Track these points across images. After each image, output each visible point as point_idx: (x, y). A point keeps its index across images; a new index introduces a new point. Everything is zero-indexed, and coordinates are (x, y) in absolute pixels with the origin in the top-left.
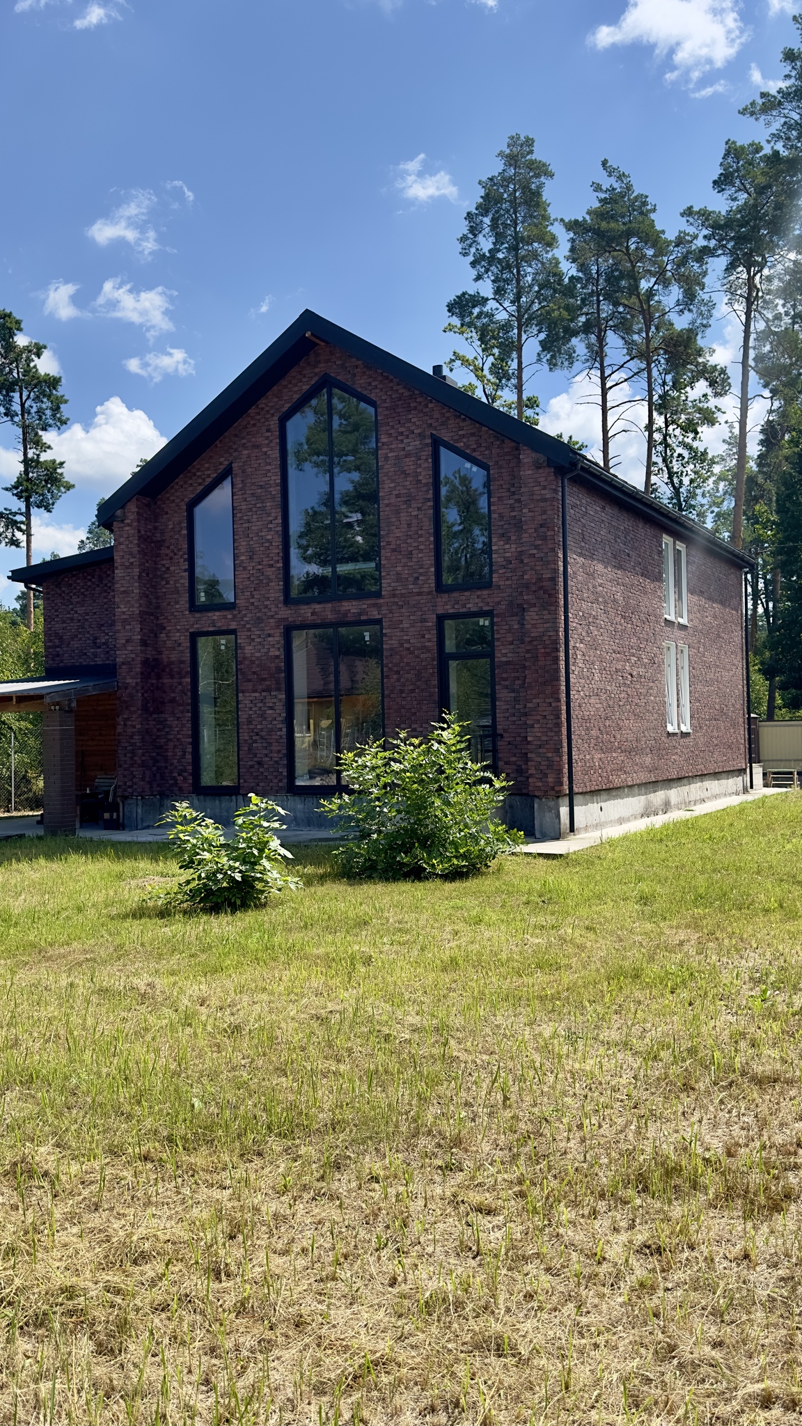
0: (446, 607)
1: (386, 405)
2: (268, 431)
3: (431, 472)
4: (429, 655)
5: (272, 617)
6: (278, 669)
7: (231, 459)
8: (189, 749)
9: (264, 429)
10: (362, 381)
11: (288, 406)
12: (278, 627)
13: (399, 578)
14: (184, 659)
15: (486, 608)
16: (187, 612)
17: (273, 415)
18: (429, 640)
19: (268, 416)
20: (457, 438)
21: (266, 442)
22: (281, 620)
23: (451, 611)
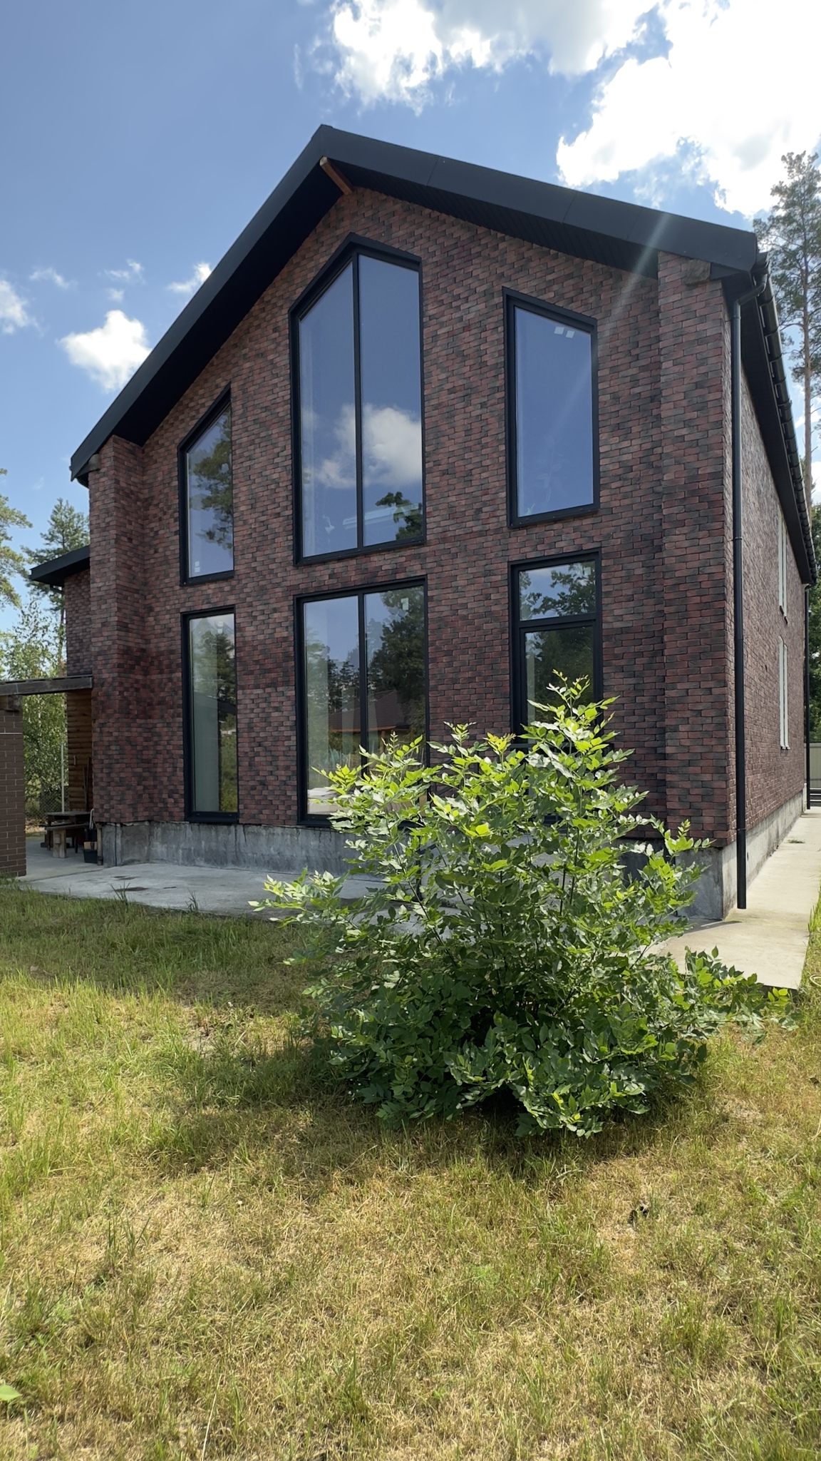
0: (523, 550)
1: (435, 259)
2: (275, 330)
3: (502, 347)
4: (497, 625)
5: (279, 585)
6: (286, 656)
7: (229, 377)
8: (181, 763)
9: (270, 329)
10: (401, 233)
11: (300, 290)
12: (286, 598)
13: (452, 514)
14: (174, 647)
15: (591, 546)
16: (178, 588)
17: (281, 307)
18: (497, 602)
19: (275, 310)
20: (543, 286)
21: (273, 346)
22: (290, 588)
23: (532, 555)
